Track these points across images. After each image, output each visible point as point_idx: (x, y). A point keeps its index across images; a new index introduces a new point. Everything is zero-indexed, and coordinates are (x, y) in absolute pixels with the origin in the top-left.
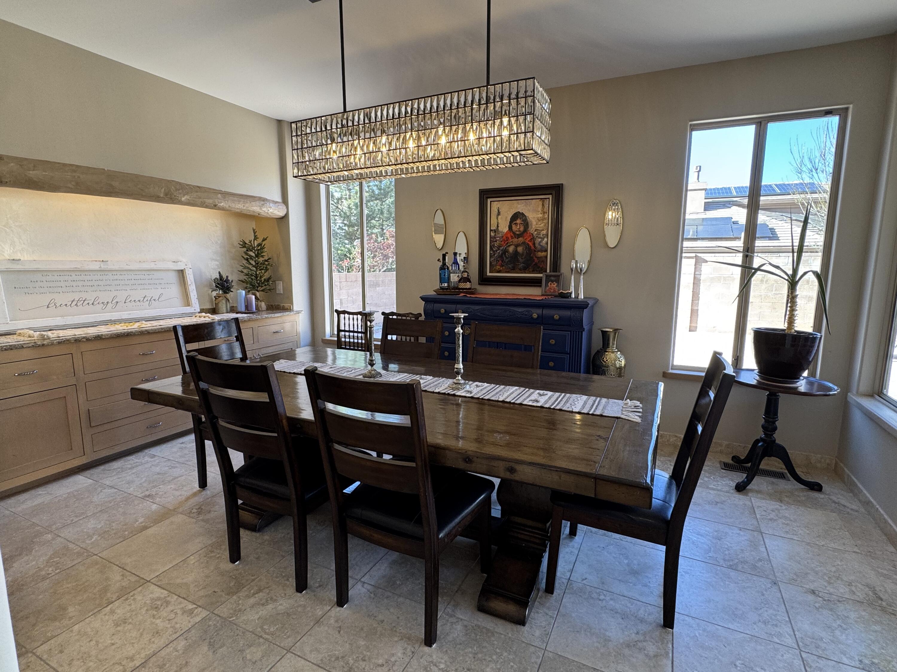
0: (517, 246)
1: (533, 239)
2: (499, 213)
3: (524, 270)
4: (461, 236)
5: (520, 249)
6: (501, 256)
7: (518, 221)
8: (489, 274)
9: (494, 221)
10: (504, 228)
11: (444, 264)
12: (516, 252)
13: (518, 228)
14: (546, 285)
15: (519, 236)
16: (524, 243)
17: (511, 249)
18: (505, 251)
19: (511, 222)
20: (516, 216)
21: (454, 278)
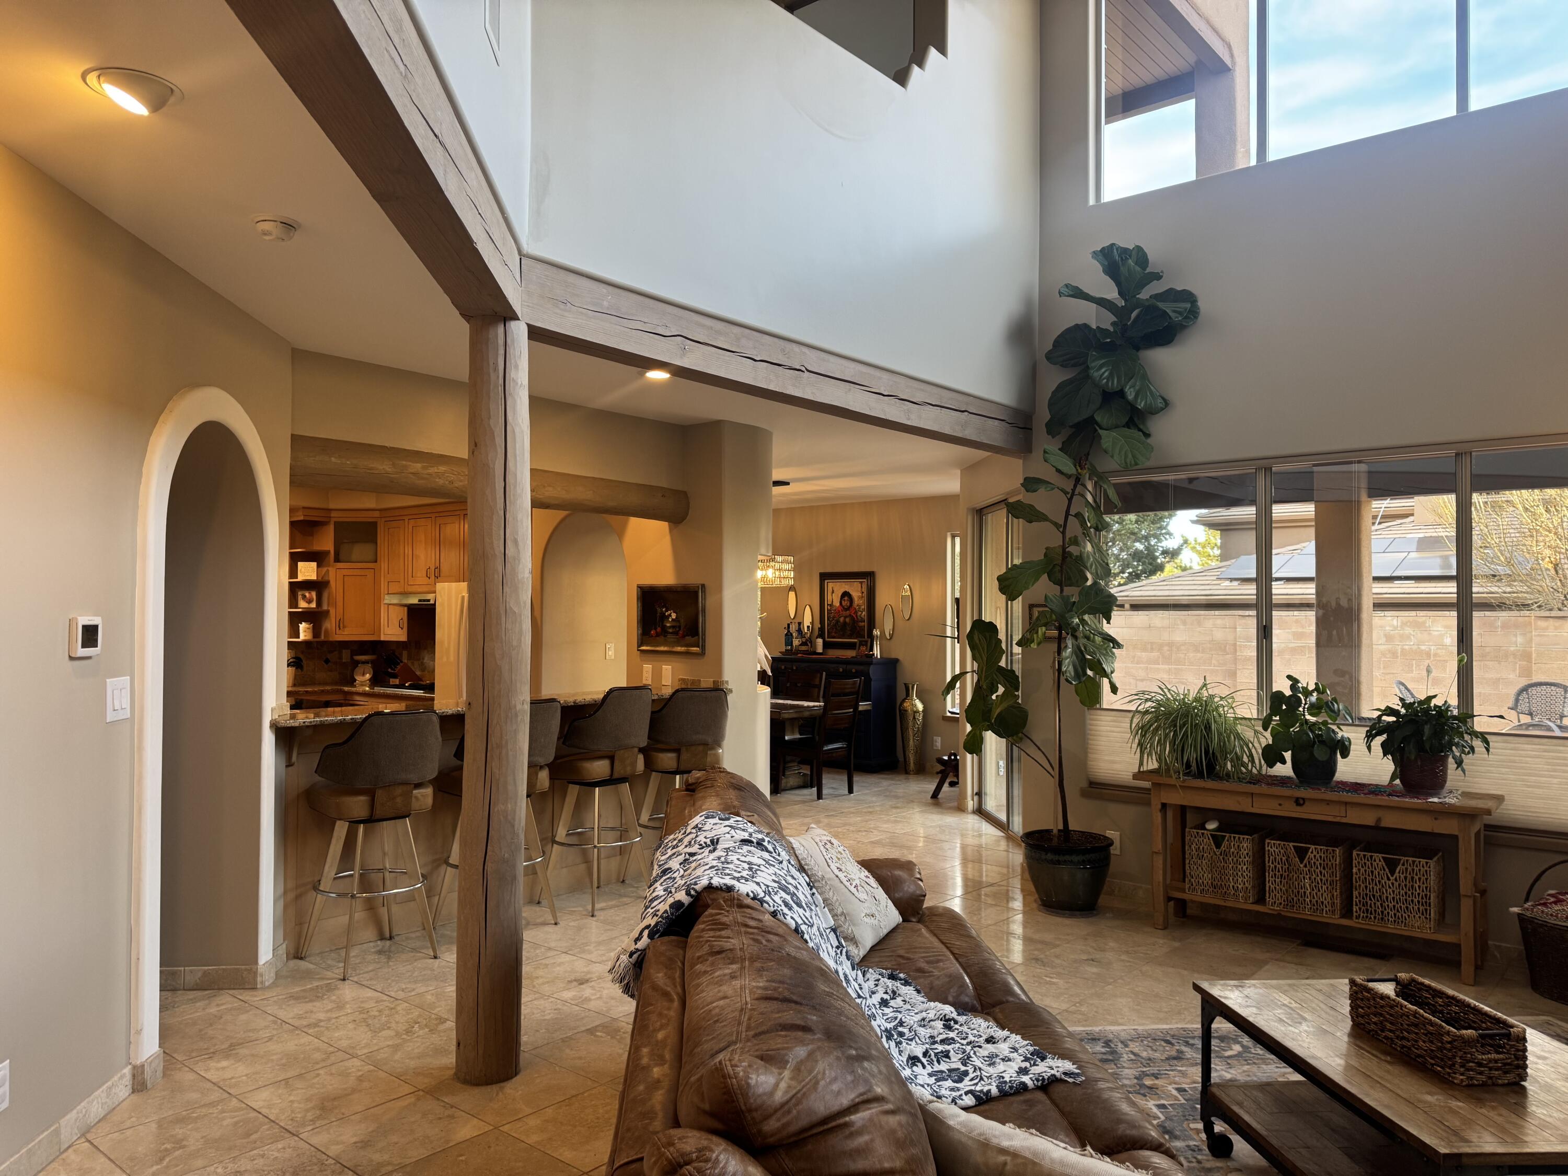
0: (846, 617)
1: (856, 612)
2: (833, 592)
3: (850, 637)
4: (808, 608)
5: (847, 620)
6: (835, 625)
7: (846, 598)
8: (827, 639)
9: (830, 598)
10: (837, 603)
11: (789, 631)
12: (845, 622)
13: (846, 603)
14: (859, 648)
15: (846, 610)
16: (850, 615)
17: (842, 619)
18: (838, 621)
19: (841, 599)
20: (846, 594)
21: (796, 642)
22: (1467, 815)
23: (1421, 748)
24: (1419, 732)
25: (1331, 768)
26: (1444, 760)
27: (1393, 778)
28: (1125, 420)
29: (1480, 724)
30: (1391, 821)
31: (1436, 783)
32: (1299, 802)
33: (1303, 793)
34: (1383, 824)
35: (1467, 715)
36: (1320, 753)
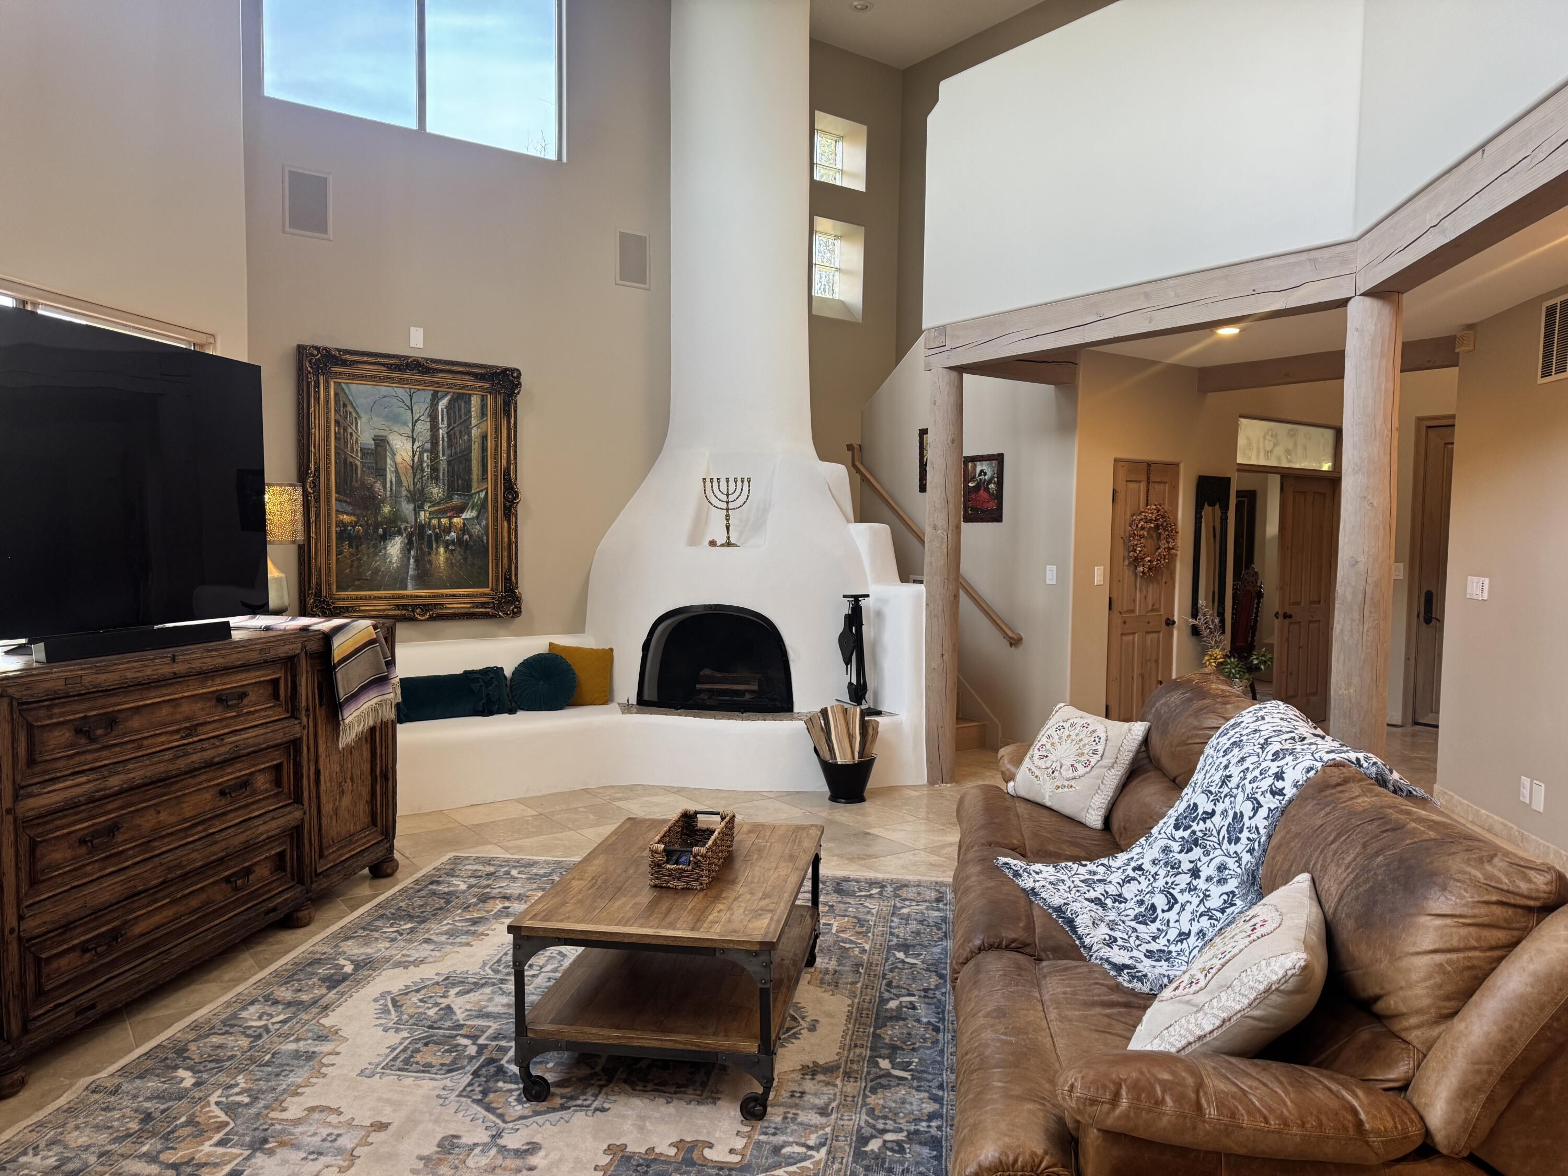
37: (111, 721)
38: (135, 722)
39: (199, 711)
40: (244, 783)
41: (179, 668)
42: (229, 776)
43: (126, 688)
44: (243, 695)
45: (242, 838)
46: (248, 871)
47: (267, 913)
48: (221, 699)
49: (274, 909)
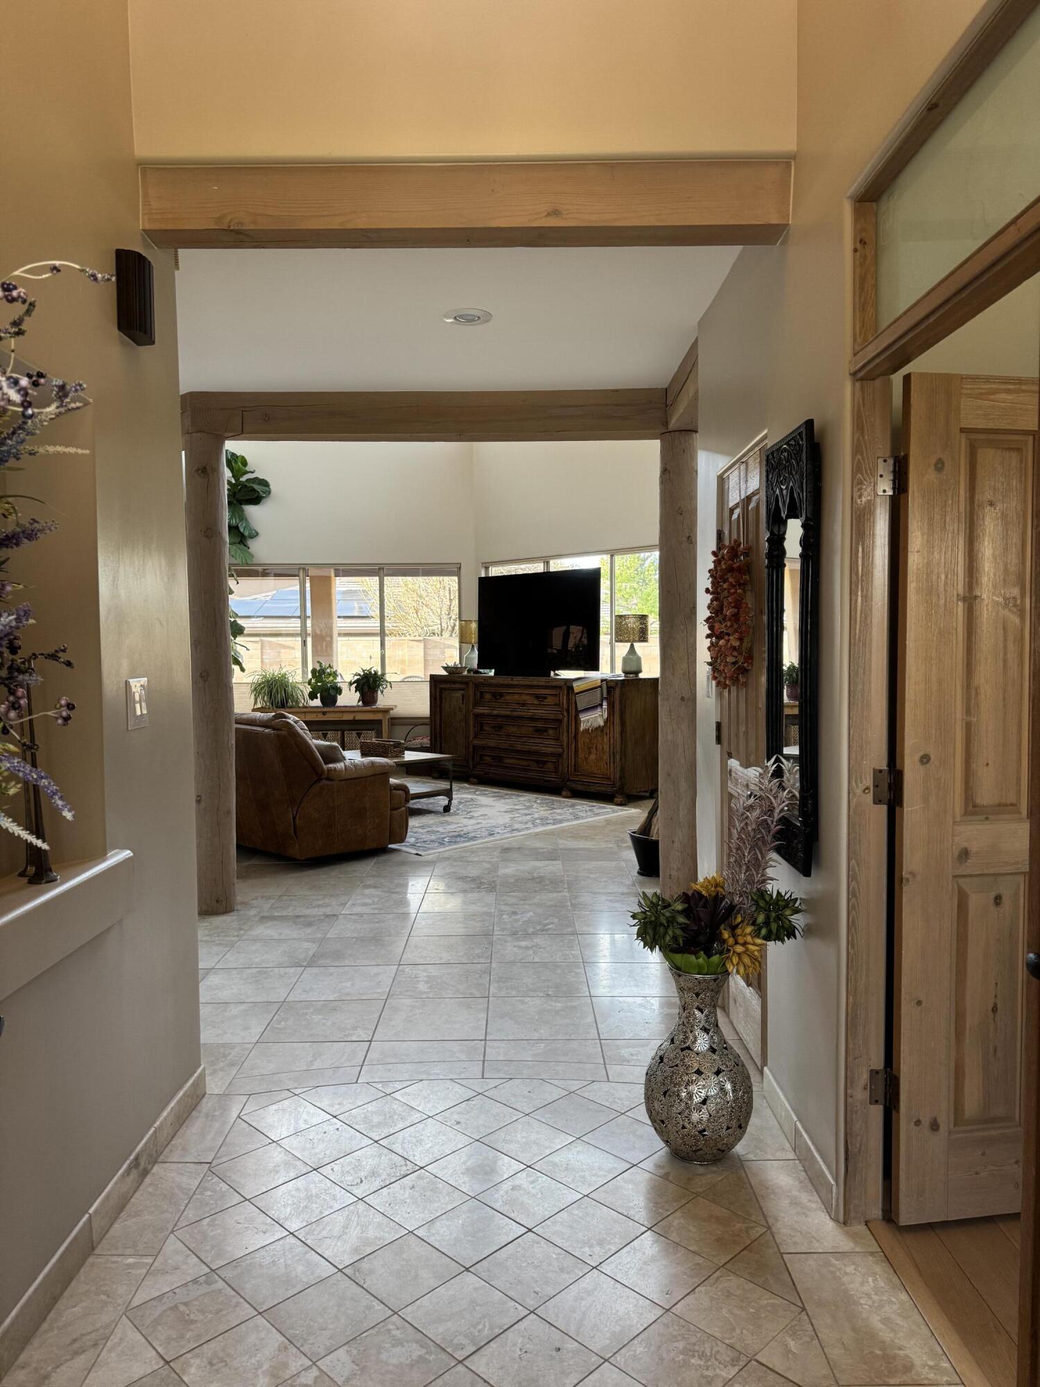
22: (386, 711)
23: (369, 687)
24: (368, 681)
25: (335, 701)
26: (377, 691)
27: (359, 701)
28: (238, 540)
29: (388, 677)
30: (359, 717)
31: (374, 701)
32: (324, 713)
33: (326, 709)
34: (357, 718)
35: (383, 674)
36: (332, 692)
37: (501, 695)
38: (508, 697)
39: (529, 700)
40: (546, 730)
41: (515, 683)
42: (540, 725)
43: (509, 686)
44: (546, 698)
45: (536, 748)
46: (545, 763)
47: (546, 781)
48: (537, 697)
49: (548, 781)
